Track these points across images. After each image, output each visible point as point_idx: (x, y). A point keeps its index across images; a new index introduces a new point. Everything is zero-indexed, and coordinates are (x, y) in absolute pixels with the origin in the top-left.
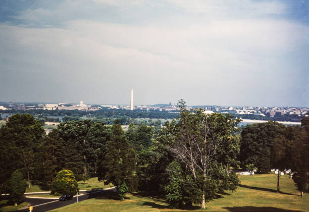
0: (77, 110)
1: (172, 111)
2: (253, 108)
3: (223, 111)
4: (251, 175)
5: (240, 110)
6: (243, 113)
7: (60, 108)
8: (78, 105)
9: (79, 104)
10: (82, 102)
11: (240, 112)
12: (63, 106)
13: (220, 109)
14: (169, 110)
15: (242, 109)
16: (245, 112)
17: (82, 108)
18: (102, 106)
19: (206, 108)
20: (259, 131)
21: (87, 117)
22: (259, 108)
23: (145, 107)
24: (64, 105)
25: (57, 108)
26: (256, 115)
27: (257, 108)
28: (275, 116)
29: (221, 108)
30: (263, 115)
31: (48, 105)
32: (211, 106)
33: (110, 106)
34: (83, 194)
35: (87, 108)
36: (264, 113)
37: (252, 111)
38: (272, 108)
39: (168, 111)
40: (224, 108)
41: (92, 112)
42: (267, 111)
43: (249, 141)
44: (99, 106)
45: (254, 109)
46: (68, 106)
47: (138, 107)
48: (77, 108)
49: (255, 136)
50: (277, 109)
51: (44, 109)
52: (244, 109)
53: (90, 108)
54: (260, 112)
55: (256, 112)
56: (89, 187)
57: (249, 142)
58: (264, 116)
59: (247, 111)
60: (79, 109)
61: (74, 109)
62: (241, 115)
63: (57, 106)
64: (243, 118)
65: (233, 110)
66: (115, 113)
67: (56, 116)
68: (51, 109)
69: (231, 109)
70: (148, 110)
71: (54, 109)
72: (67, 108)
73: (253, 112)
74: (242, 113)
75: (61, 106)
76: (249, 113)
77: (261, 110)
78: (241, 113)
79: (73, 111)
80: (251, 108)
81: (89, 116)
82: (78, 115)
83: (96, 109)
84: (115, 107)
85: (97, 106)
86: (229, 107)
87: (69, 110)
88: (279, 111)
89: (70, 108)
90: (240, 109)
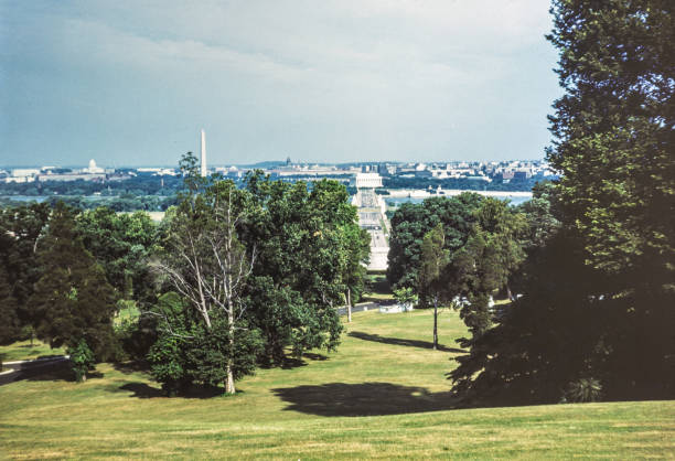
0: (82, 180)
1: (292, 177)
2: (467, 166)
3: (402, 173)
4: (406, 311)
5: (440, 170)
6: (447, 176)
7: (43, 179)
8: (85, 170)
9: (87, 167)
10: (92, 162)
11: (439, 173)
12: (50, 172)
13: (398, 169)
14: (286, 174)
15: (444, 168)
16: (449, 174)
17: (94, 176)
18: (139, 170)
19: (368, 168)
20: (426, 216)
21: (103, 195)
22: (481, 165)
23: (234, 168)
24: (53, 171)
25: (37, 178)
26: (473, 180)
27: (477, 164)
28: (511, 181)
29: (400, 166)
30: (487, 178)
31: (16, 172)
32: (379, 165)
33: (157, 170)
34: (12, 371)
35: (103, 176)
36: (491, 176)
37: (465, 171)
38: (507, 164)
39: (283, 177)
40: (406, 167)
41: (114, 185)
42: (497, 171)
43: (405, 238)
44: (131, 170)
45: (470, 167)
46: (61, 172)
47: (218, 169)
48: (82, 177)
49: (418, 226)
50: (519, 166)
51: (8, 180)
52: (449, 169)
53: (111, 175)
54: (481, 173)
55: (472, 173)
56: (35, 352)
57: (404, 241)
58: (490, 180)
59: (453, 172)
60: (87, 178)
61: (73, 178)
62: (439, 181)
63: (37, 172)
64: (445, 187)
65: (426, 170)
66: (165, 184)
67: (32, 195)
68: (23, 180)
69: (421, 168)
70: (240, 175)
71: (31, 180)
72: (58, 178)
73: (467, 174)
74: (444, 176)
75: (44, 173)
76: (458, 176)
77: (484, 168)
78: (441, 177)
79: (72, 182)
80: (464, 165)
81: (108, 194)
82: (81, 191)
83: (124, 178)
84: (167, 172)
85: (126, 171)
86: (417, 165)
87: (63, 182)
88: (523, 169)
89: (67, 178)
90: (442, 168)
